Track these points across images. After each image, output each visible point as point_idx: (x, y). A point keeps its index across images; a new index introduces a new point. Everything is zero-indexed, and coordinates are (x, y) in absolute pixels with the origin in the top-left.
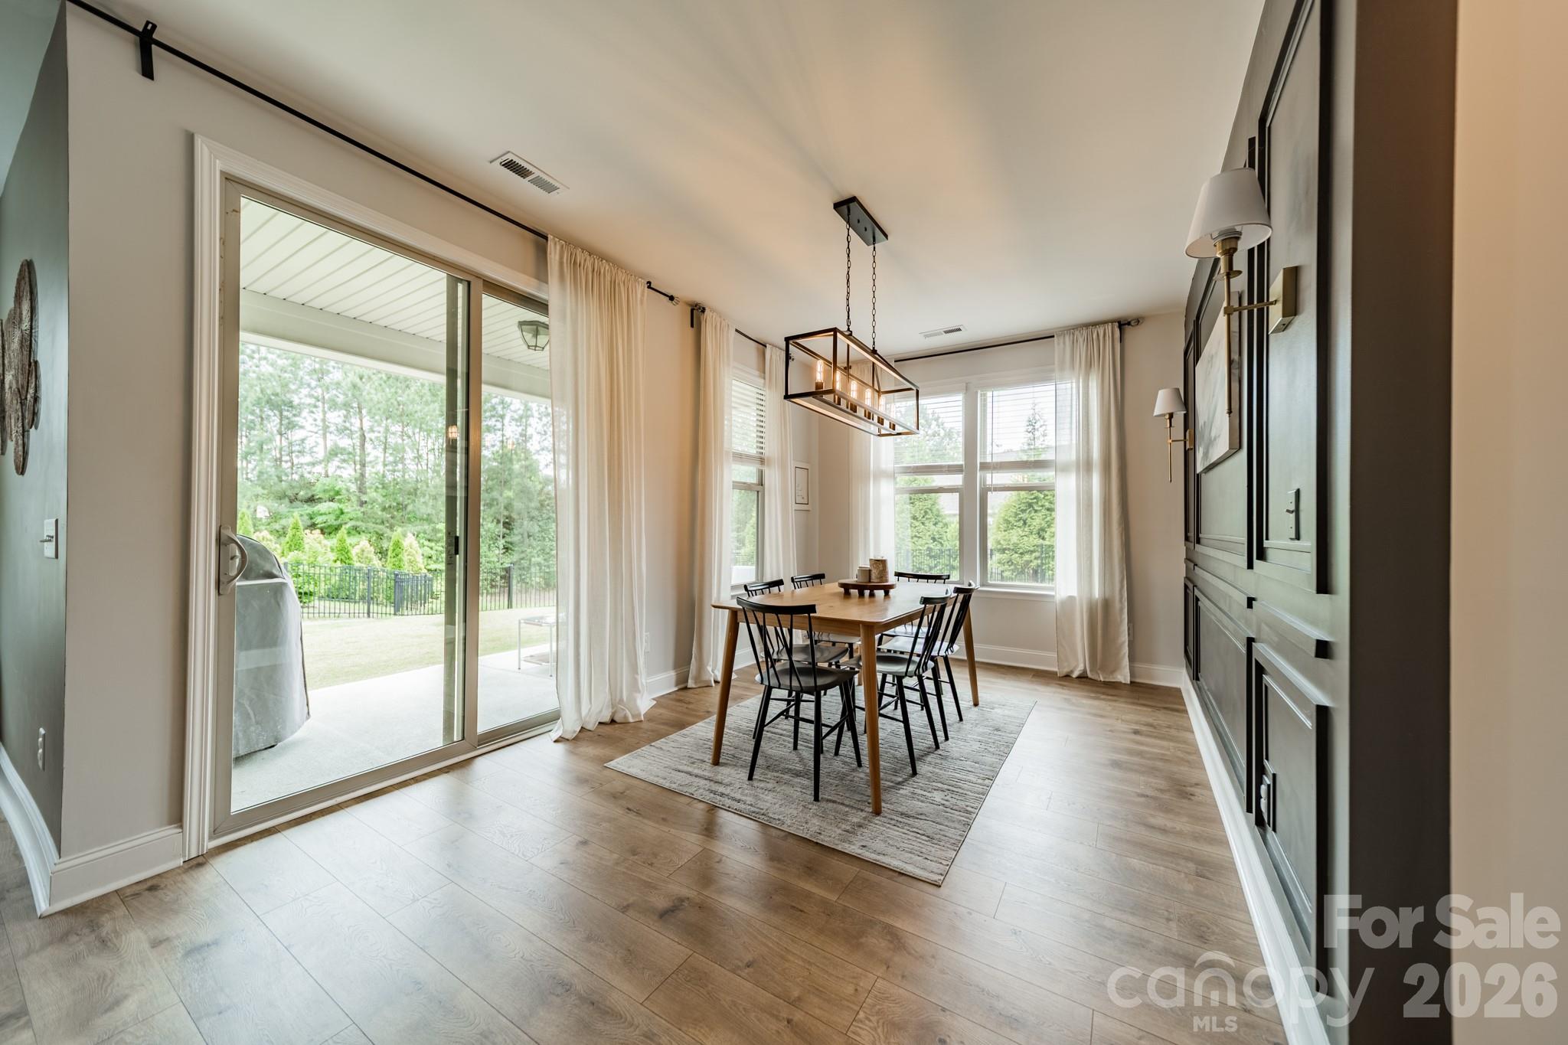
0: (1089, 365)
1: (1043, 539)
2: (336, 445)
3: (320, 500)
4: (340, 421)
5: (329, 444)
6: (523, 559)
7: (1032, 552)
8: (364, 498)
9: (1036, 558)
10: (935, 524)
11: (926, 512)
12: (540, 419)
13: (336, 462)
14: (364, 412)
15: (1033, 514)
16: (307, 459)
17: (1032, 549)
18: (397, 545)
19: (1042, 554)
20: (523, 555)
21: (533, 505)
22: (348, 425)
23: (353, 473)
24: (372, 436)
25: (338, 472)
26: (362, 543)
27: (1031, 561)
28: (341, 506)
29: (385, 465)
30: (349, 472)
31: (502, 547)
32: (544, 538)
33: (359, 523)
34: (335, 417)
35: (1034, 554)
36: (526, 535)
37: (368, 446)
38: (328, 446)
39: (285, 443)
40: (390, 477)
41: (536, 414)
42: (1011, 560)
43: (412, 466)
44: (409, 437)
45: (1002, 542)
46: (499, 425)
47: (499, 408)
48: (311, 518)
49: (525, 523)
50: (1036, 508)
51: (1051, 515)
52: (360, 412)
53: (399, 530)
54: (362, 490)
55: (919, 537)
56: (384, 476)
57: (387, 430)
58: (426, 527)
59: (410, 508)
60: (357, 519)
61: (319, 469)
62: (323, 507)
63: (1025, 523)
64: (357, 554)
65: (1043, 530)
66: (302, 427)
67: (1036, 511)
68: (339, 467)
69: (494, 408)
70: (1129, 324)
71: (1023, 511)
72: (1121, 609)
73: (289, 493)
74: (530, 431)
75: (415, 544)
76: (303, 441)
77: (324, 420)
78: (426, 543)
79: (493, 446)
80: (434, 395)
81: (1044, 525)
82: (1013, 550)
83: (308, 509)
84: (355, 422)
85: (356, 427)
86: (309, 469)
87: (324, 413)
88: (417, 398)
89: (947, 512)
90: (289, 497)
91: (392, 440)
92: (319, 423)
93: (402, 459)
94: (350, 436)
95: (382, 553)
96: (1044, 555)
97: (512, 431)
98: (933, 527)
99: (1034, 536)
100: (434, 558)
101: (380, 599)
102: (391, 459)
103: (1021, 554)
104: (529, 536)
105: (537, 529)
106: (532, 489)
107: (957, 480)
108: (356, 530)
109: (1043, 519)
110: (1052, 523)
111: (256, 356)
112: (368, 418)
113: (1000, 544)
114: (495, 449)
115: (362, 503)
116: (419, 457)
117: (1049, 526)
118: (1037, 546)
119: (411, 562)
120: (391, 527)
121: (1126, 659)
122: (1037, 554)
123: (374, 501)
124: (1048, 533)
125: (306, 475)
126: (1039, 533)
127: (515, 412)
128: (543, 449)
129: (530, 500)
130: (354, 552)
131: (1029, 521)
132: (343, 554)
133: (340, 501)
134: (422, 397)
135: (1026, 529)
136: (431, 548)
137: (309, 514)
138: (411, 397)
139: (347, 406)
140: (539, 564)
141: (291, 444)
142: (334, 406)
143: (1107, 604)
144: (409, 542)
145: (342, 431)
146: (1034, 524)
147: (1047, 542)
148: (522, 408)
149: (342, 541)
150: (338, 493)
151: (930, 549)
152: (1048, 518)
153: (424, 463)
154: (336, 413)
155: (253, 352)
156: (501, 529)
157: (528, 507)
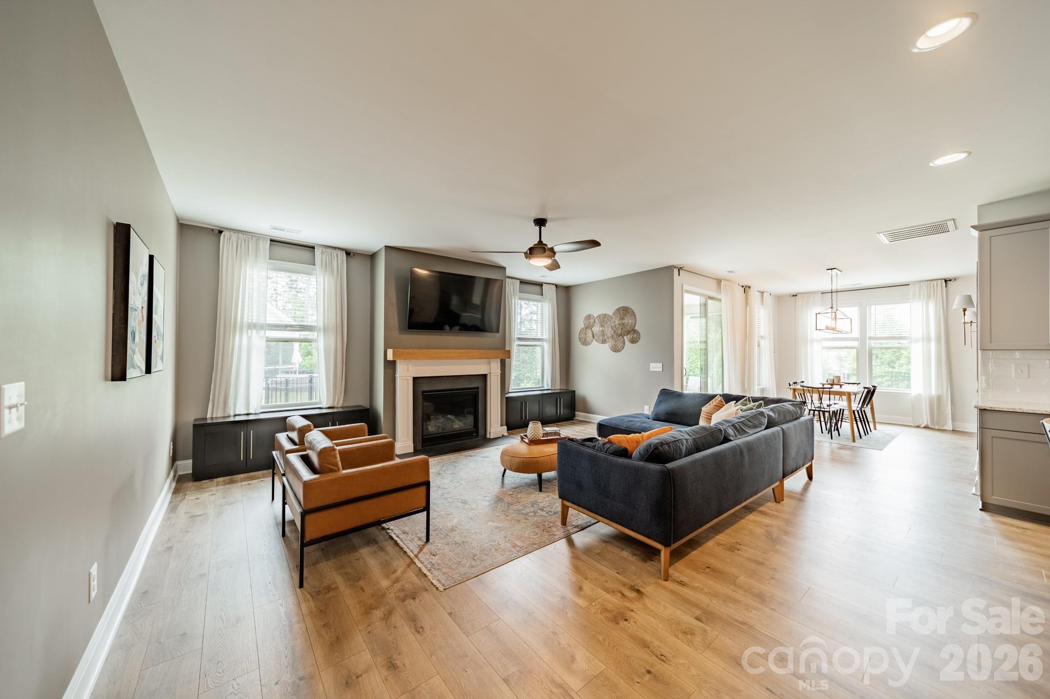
0: (929, 297)
1: (893, 367)
7: (883, 376)
17: (883, 374)
19: (892, 378)
27: (883, 382)
35: (885, 378)
51: (899, 352)
65: (893, 362)
70: (950, 280)
72: (947, 400)
81: (894, 358)
96: (893, 379)
99: (885, 366)
107: (856, 344)
109: (893, 355)
110: (900, 357)
117: (898, 359)
118: (888, 373)
121: (950, 421)
122: (888, 378)
124: (897, 364)
126: (889, 364)
135: (878, 361)
143: (939, 398)
146: (885, 357)
147: (896, 370)
152: (897, 354)
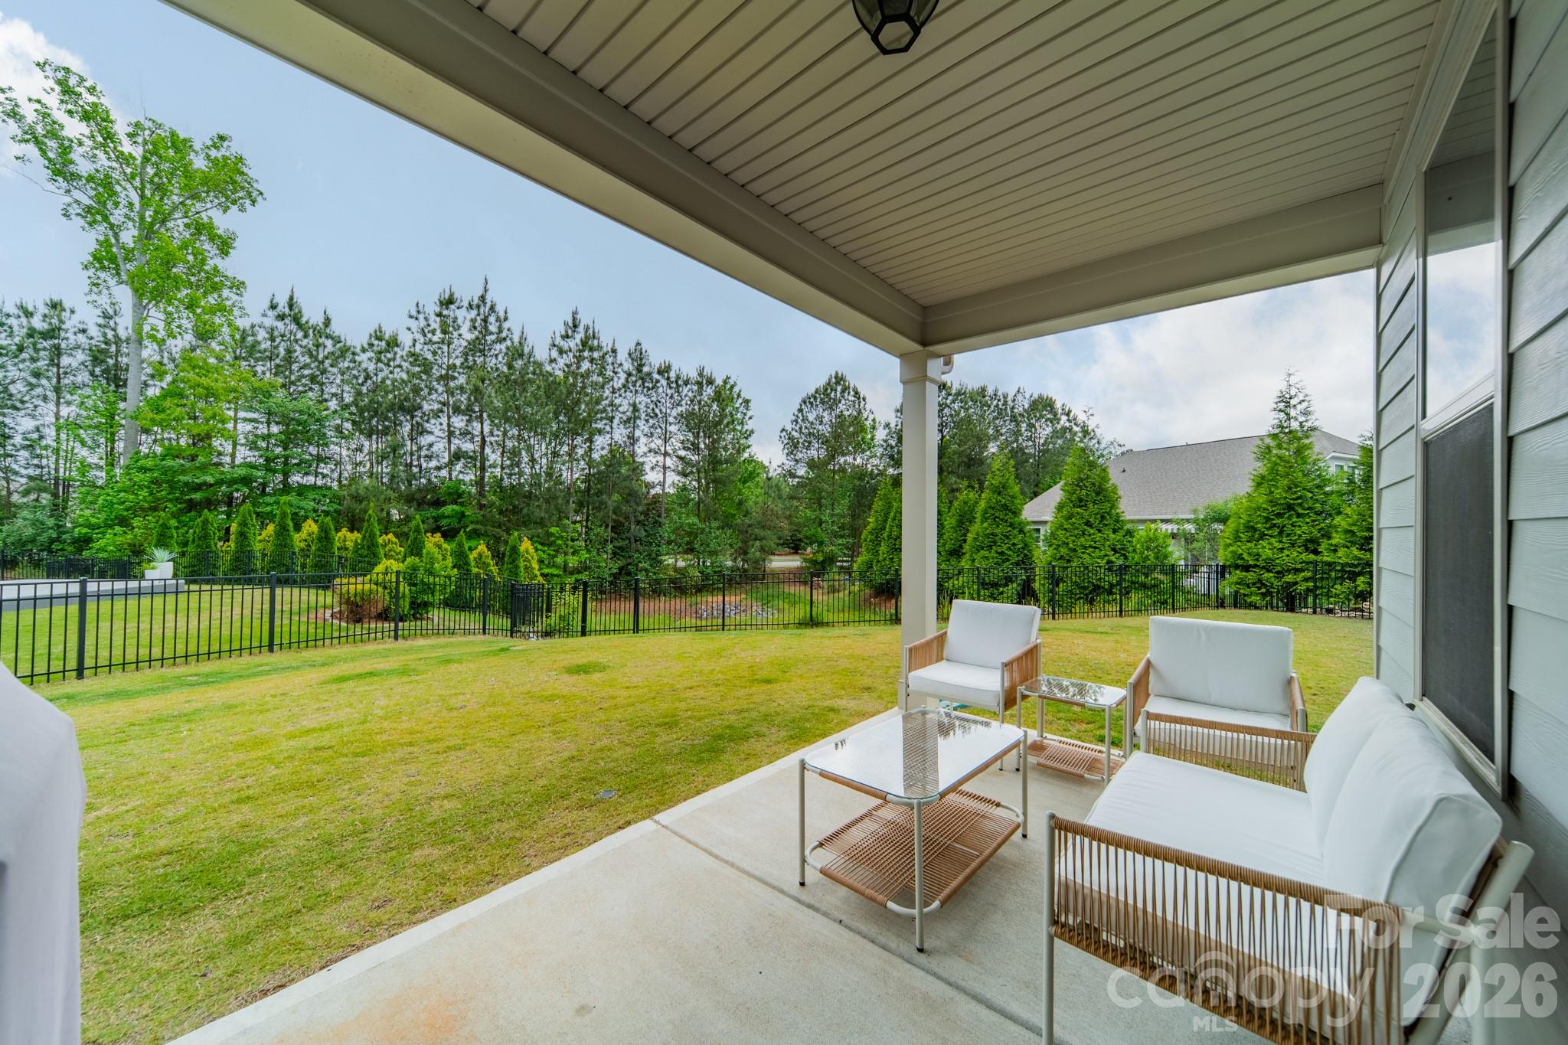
2: (459, 448)
3: (444, 503)
4: (462, 424)
5: (453, 447)
6: (630, 564)
8: (484, 502)
9: (1306, 580)
10: (1115, 531)
11: (1103, 517)
12: (647, 421)
13: (459, 466)
14: (485, 415)
15: (1295, 520)
16: (433, 463)
18: (514, 550)
20: (629, 561)
21: (640, 509)
22: (470, 429)
23: (473, 478)
24: (493, 439)
25: (461, 477)
26: (480, 547)
28: (463, 509)
29: (503, 468)
30: (470, 477)
31: (610, 551)
32: (651, 544)
33: (479, 527)
34: (459, 422)
36: (632, 540)
37: (488, 450)
38: (452, 449)
39: (415, 448)
40: (506, 482)
41: (643, 416)
42: (1260, 581)
43: (527, 471)
44: (525, 441)
45: (1245, 556)
46: (608, 428)
47: (609, 409)
48: (436, 521)
49: (633, 527)
50: (1300, 511)
52: (481, 415)
53: (516, 534)
54: (481, 493)
55: (1095, 548)
56: (502, 479)
57: (505, 433)
58: (540, 531)
59: (525, 511)
60: (477, 523)
61: (444, 473)
62: (448, 509)
63: (1281, 533)
64: (475, 559)
66: (431, 433)
67: (1299, 515)
68: (461, 472)
69: (604, 411)
71: (1279, 515)
73: (417, 496)
74: (638, 433)
75: (531, 550)
76: (431, 445)
77: (449, 425)
78: (540, 547)
79: (603, 449)
80: (548, 397)
82: (1263, 567)
83: (432, 512)
84: (477, 425)
85: (477, 432)
86: (435, 473)
87: (449, 417)
88: (533, 400)
89: (1128, 518)
90: (417, 500)
91: (509, 444)
92: (445, 427)
93: (518, 464)
94: (472, 440)
95: (499, 557)
97: (620, 434)
98: (1112, 536)
100: (546, 562)
101: (497, 607)
102: (508, 462)
103: (1278, 572)
104: (636, 541)
105: (644, 534)
106: (640, 493)
108: (475, 535)
111: (392, 363)
112: (488, 422)
113: (1243, 559)
114: (604, 452)
115: (482, 507)
116: (533, 460)
119: (526, 568)
120: (508, 531)
123: (493, 504)
125: (434, 480)
127: (624, 413)
128: (650, 451)
129: (638, 505)
130: (472, 556)
131: (1288, 529)
132: (461, 561)
133: (462, 504)
134: (537, 399)
136: (544, 552)
137: (434, 518)
138: (528, 399)
139: (469, 409)
140: (646, 570)
141: (420, 448)
142: (457, 410)
144: (526, 545)
145: (465, 433)
148: (631, 409)
149: (460, 545)
150: (460, 496)
151: (1109, 562)
153: (538, 467)
154: (460, 417)
155: (389, 360)
156: (608, 534)
157: (635, 511)
